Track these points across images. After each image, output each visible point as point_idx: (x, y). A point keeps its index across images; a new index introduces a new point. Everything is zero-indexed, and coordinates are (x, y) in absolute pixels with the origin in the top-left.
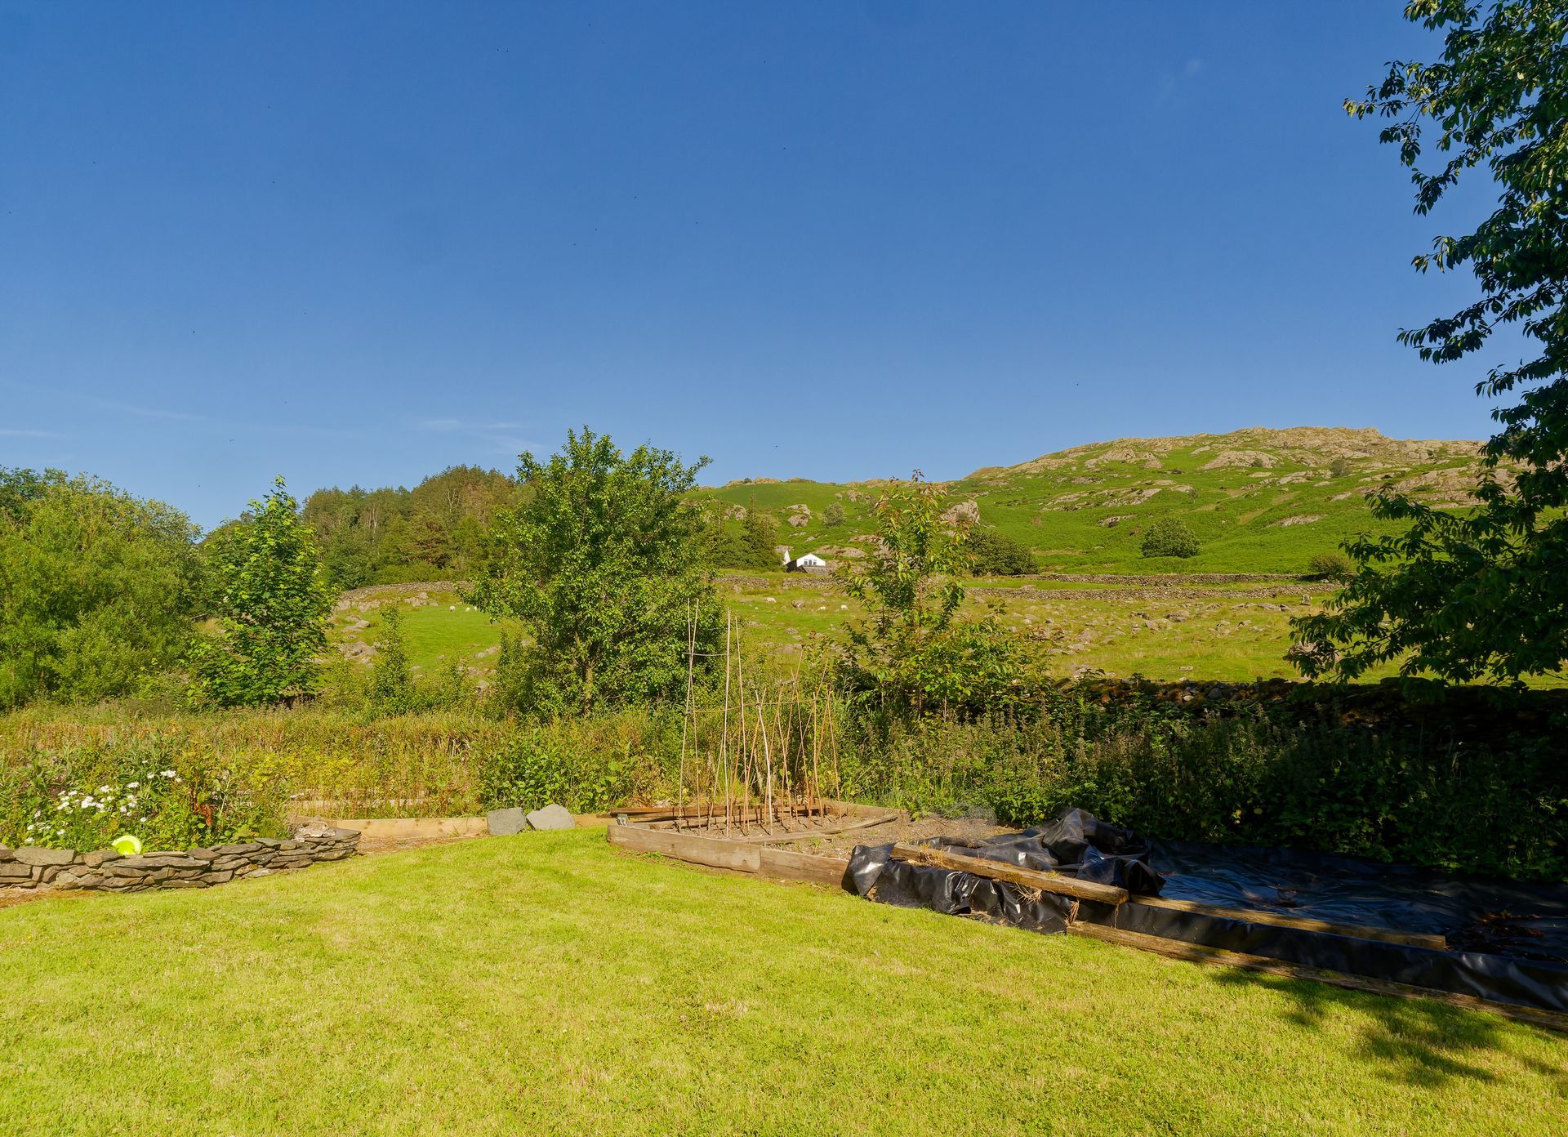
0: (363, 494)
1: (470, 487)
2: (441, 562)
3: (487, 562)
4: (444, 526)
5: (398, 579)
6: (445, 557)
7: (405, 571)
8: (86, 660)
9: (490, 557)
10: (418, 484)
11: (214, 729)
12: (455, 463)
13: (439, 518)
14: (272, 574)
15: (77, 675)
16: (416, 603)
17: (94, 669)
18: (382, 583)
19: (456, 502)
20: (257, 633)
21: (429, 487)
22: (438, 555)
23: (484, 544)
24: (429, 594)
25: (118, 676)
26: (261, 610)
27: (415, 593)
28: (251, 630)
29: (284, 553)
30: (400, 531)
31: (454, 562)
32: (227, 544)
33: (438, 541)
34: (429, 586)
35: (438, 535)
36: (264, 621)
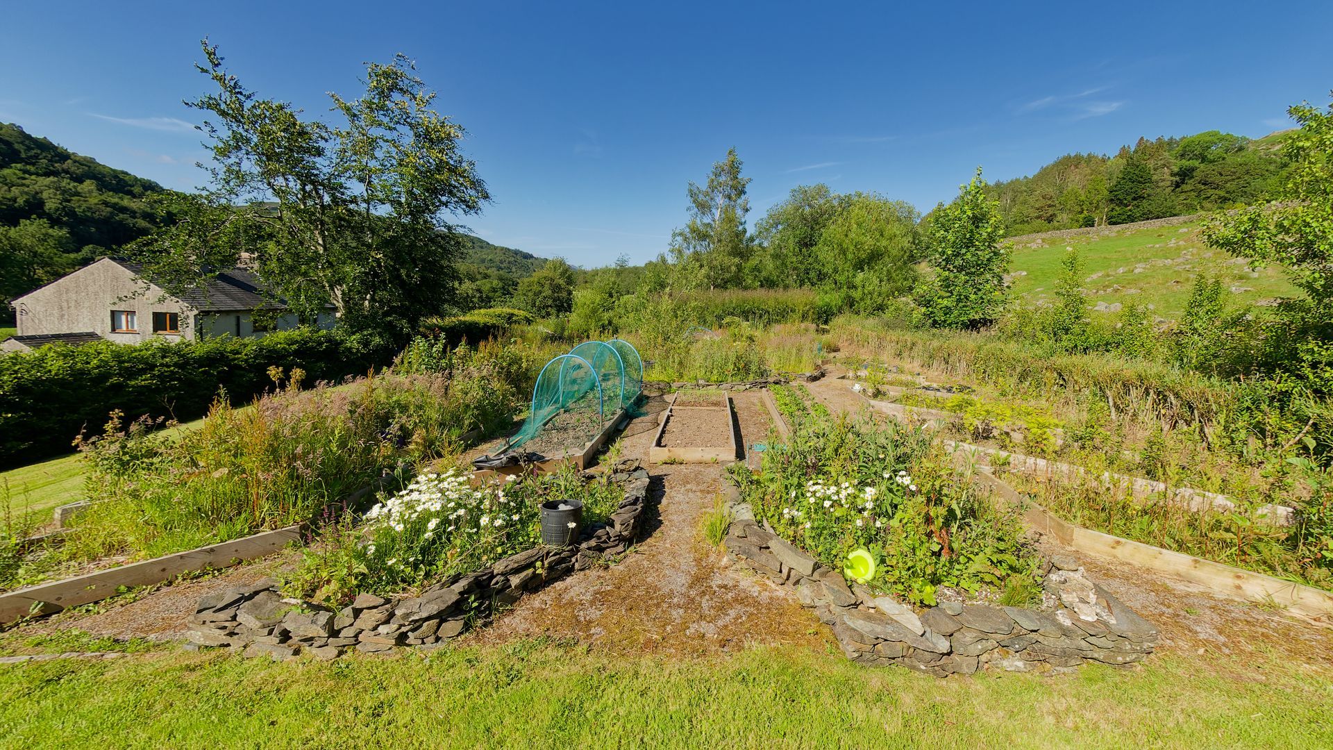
0: (1002, 184)
1: (1073, 168)
2: (1050, 220)
3: (1083, 216)
4: (1054, 196)
5: (1021, 233)
6: (1054, 215)
7: (1026, 227)
8: (866, 291)
9: (1085, 212)
10: (1036, 172)
11: (928, 343)
12: (1062, 154)
13: (1050, 191)
14: (968, 236)
15: (862, 299)
16: (1034, 246)
17: (869, 297)
18: (1012, 236)
19: (1061, 180)
20: (956, 277)
21: (1044, 174)
22: (1048, 215)
23: (1081, 204)
24: (1043, 240)
25: (879, 301)
26: (959, 262)
27: (1034, 241)
28: (952, 275)
29: (977, 220)
30: (1025, 203)
31: (1059, 218)
32: (941, 220)
33: (1050, 206)
34: (1043, 235)
35: (1049, 202)
36: (960, 269)
